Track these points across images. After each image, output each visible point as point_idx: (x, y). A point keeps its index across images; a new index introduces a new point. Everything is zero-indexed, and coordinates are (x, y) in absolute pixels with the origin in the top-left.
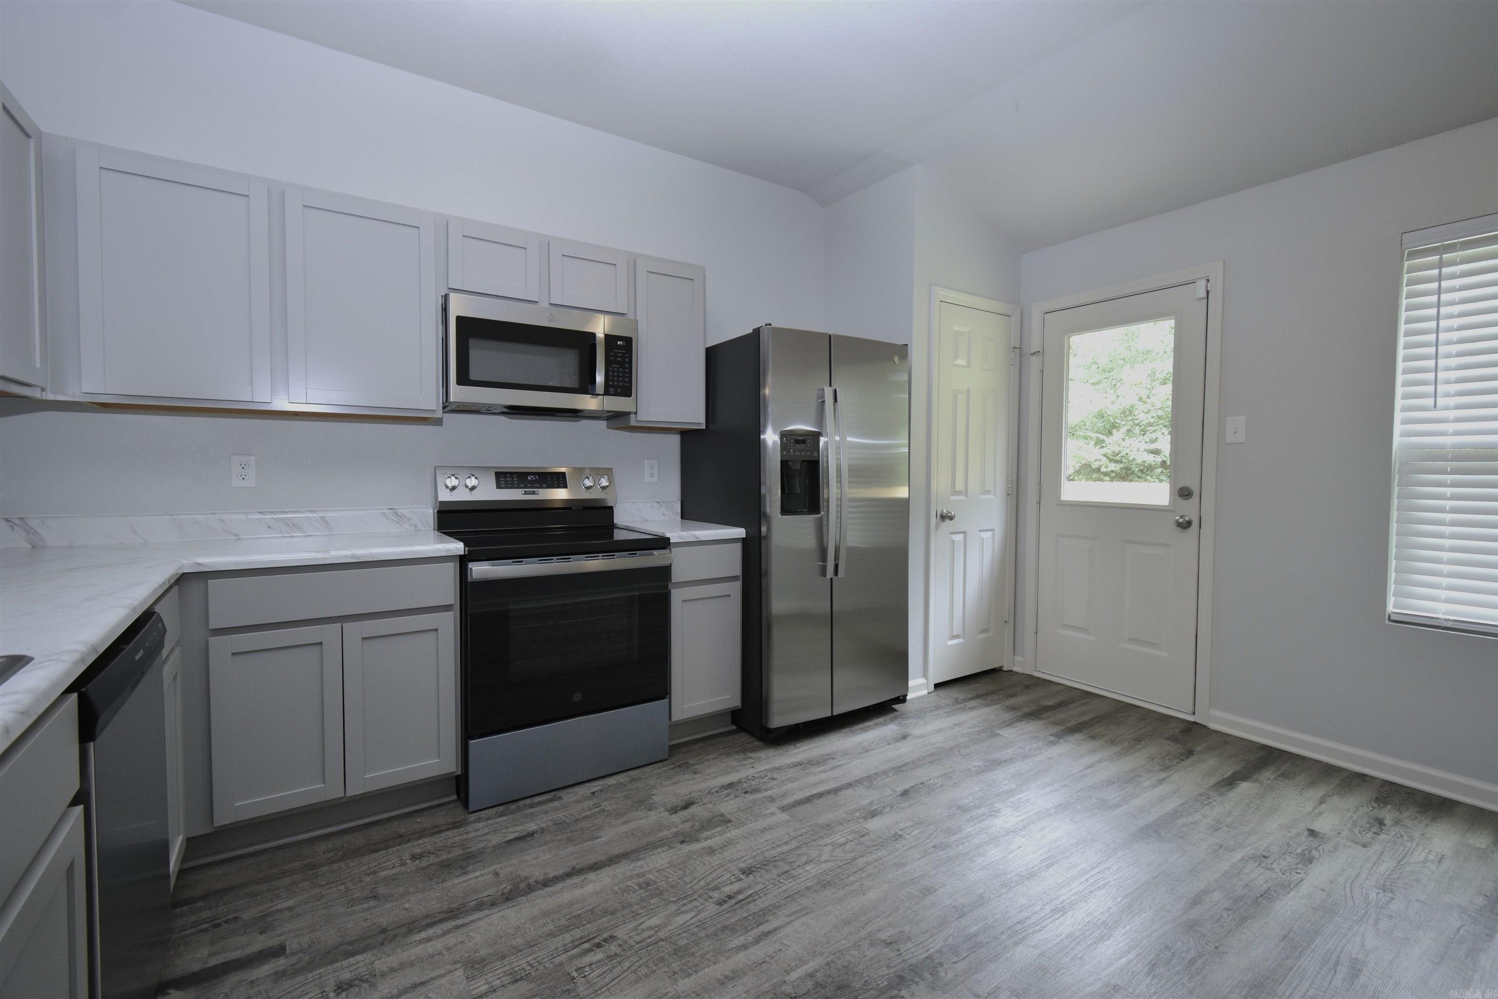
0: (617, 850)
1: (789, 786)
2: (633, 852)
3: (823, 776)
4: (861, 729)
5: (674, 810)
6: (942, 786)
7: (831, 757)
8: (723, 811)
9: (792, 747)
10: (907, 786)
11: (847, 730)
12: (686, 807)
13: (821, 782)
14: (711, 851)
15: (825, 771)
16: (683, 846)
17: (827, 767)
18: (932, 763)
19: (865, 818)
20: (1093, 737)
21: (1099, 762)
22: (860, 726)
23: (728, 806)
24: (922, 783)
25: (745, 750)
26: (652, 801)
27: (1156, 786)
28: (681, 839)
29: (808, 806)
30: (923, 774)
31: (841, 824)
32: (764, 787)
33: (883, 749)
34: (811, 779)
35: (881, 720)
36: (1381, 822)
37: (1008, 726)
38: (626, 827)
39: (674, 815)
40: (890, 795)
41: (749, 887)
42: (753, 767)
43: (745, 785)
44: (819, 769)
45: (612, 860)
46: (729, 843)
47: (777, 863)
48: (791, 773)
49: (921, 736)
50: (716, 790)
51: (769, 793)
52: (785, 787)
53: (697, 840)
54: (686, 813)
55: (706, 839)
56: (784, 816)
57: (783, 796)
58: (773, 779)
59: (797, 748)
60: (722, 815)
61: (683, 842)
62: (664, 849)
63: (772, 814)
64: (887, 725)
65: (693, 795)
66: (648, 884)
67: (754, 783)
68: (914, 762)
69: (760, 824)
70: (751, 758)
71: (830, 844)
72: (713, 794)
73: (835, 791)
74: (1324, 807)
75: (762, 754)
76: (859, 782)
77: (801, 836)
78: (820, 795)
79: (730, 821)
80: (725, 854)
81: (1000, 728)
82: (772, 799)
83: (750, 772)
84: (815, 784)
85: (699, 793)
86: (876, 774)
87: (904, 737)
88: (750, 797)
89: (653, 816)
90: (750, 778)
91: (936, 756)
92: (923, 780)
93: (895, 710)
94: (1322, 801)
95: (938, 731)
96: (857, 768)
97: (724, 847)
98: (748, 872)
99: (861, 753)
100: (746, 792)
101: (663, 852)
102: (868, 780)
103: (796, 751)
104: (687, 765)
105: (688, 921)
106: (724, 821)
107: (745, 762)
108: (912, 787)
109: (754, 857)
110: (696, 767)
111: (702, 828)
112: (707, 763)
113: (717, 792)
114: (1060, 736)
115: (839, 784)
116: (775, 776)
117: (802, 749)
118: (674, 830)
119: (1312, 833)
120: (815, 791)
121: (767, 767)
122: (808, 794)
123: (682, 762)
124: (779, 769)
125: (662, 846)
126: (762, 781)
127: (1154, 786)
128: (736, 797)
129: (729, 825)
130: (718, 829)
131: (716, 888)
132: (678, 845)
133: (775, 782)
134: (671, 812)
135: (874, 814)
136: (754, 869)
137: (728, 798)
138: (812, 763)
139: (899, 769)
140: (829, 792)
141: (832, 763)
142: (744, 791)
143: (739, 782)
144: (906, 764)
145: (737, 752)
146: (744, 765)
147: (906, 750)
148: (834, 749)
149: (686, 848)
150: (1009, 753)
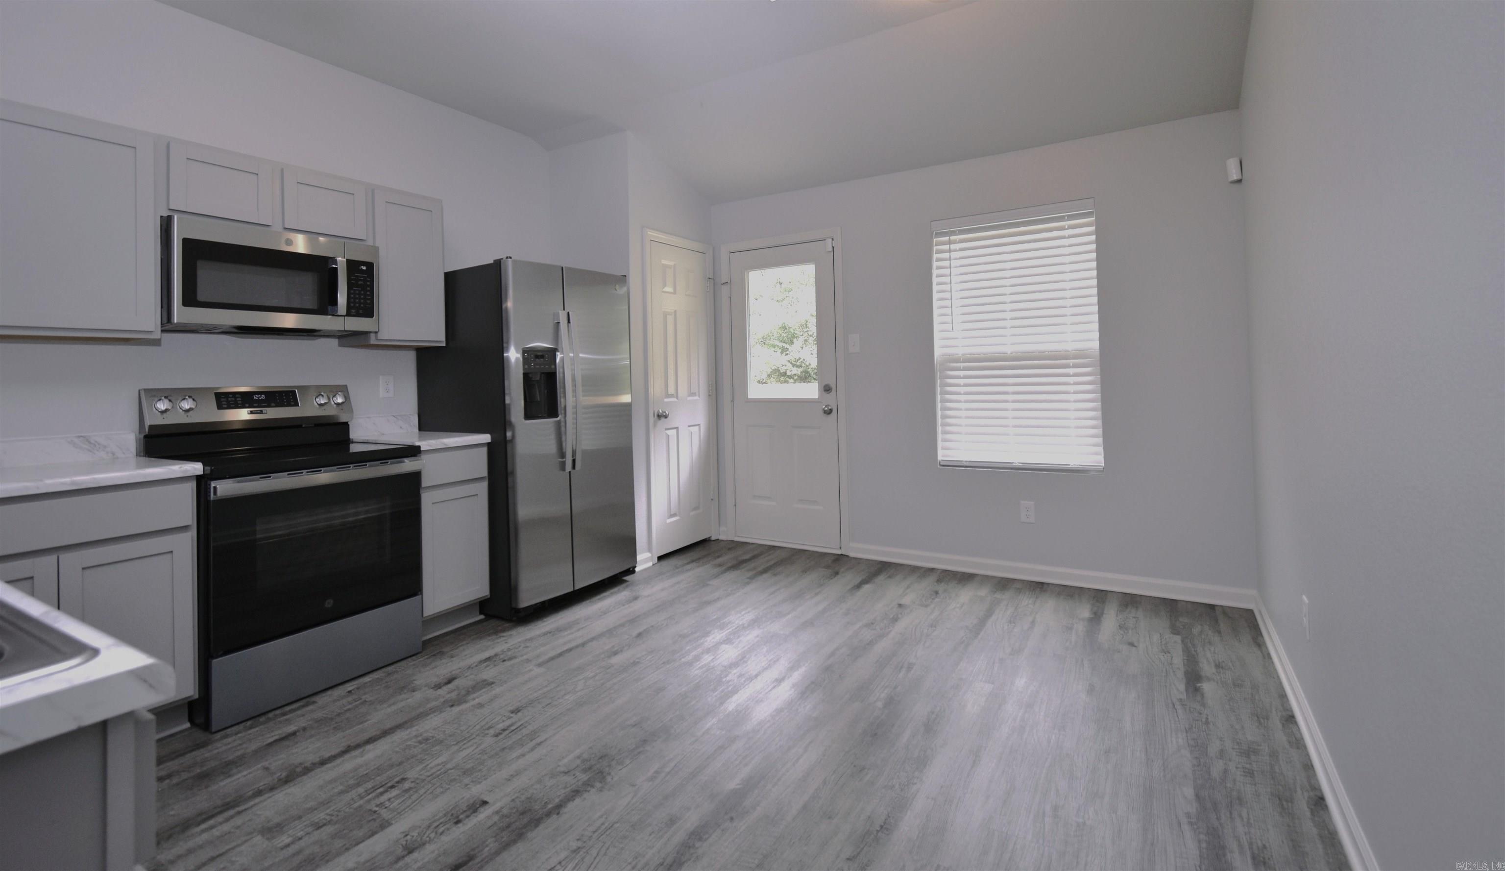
0: (388, 725)
1: (542, 649)
2: (406, 722)
3: (571, 637)
4: (598, 600)
5: (438, 686)
6: (667, 625)
7: (576, 622)
8: (485, 677)
9: (540, 622)
10: (641, 630)
11: (587, 601)
12: (449, 681)
13: (571, 641)
14: (480, 706)
15: (572, 633)
16: (453, 708)
17: (573, 630)
18: (658, 612)
19: (609, 657)
20: (774, 576)
21: (779, 589)
22: (598, 597)
23: (488, 674)
24: (652, 626)
25: (496, 632)
26: (413, 685)
27: (814, 597)
28: (451, 704)
29: (560, 659)
30: (653, 621)
31: (590, 665)
32: (520, 654)
33: (619, 610)
34: (562, 641)
35: (615, 589)
36: (937, 593)
37: (715, 578)
38: (394, 708)
39: (439, 690)
40: (628, 639)
41: (520, 720)
42: (506, 643)
43: (502, 656)
44: (566, 633)
45: (385, 733)
46: (495, 697)
47: (541, 700)
48: (541, 641)
49: (650, 596)
50: (475, 665)
51: (525, 657)
52: (538, 651)
53: (466, 702)
54: (450, 686)
55: (474, 700)
56: (541, 670)
57: (538, 656)
58: (527, 647)
59: (544, 622)
60: (485, 680)
61: (452, 706)
62: (435, 714)
63: (531, 670)
64: (619, 593)
65: (454, 672)
66: (427, 739)
67: (510, 653)
68: (644, 615)
69: (521, 679)
70: (503, 637)
71: (582, 679)
72: (472, 668)
73: (583, 644)
74: (908, 590)
75: (512, 632)
76: (602, 635)
77: (558, 679)
78: (570, 650)
79: (493, 683)
80: (493, 705)
81: (709, 580)
82: (528, 661)
83: (505, 647)
84: (565, 644)
85: (460, 670)
86: (614, 628)
87: (636, 598)
88: (507, 664)
89: (418, 695)
90: (505, 650)
91: (662, 607)
93: (626, 581)
94: (908, 587)
95: (662, 590)
96: (599, 626)
97: (491, 700)
98: (516, 711)
99: (600, 616)
100: (504, 661)
101: (435, 716)
102: (610, 632)
103: (544, 624)
104: (442, 653)
105: (471, 752)
106: (488, 684)
107: (498, 641)
108: (645, 630)
109: (520, 702)
110: (451, 652)
111: (468, 693)
112: (461, 648)
113: (476, 666)
114: (751, 579)
115: (585, 639)
116: (528, 645)
117: (548, 623)
118: (442, 700)
119: (900, 605)
120: (567, 648)
121: (519, 640)
122: (561, 651)
123: (436, 652)
124: (531, 639)
125: (434, 712)
126: (516, 650)
127: (812, 598)
128: (495, 666)
129: (493, 685)
130: (484, 690)
131: (491, 727)
132: (449, 709)
133: (530, 649)
134: (436, 688)
135: (616, 653)
136: (521, 708)
137: (488, 668)
138: (559, 630)
139: (633, 621)
140: (577, 647)
141: (577, 628)
142: (502, 660)
143: (496, 655)
144: (639, 617)
145: (489, 635)
146: (498, 643)
147: (639, 607)
148: (579, 616)
149: (457, 709)
150: (716, 595)
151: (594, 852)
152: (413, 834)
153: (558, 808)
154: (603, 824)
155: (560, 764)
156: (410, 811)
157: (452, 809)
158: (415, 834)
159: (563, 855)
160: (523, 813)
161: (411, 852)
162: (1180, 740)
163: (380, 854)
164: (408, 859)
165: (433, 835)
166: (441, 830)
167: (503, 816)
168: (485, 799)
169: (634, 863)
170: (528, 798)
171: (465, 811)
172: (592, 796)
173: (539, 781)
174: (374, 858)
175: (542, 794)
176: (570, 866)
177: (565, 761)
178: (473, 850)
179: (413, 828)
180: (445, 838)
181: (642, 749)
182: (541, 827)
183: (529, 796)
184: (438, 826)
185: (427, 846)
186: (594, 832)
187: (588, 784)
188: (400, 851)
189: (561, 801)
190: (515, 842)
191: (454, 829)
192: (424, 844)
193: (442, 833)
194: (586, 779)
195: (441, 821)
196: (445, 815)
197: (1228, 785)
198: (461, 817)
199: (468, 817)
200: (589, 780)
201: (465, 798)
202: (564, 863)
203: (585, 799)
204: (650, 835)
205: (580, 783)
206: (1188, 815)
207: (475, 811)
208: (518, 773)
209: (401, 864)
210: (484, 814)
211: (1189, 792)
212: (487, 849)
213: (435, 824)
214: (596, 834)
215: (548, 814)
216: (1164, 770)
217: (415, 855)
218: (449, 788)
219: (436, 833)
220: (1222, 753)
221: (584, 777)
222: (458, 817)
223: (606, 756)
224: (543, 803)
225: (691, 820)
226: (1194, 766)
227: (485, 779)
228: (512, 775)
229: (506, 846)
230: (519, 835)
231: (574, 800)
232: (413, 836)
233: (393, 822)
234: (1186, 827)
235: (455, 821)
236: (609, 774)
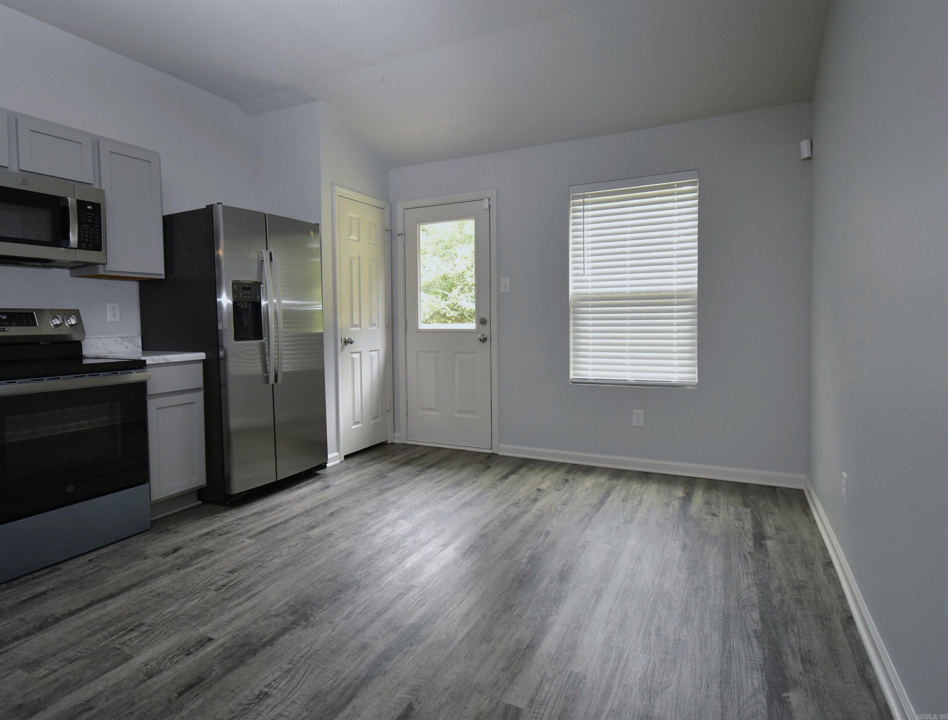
0: (126, 584)
1: (252, 526)
2: (140, 582)
3: (275, 516)
4: (297, 488)
5: (166, 555)
6: (354, 506)
7: (279, 505)
8: (205, 547)
9: (249, 506)
10: (332, 511)
11: (288, 490)
12: (175, 551)
13: (275, 519)
14: (203, 568)
15: (276, 514)
16: (179, 571)
17: (277, 511)
18: (346, 497)
19: (308, 531)
20: (440, 469)
21: (443, 479)
22: (297, 486)
23: (208, 544)
24: (342, 507)
25: (212, 513)
26: (144, 554)
27: (471, 485)
28: (178, 568)
29: (268, 532)
30: (342, 503)
31: (292, 536)
32: (234, 530)
33: (314, 495)
34: (268, 519)
35: (311, 481)
36: (567, 480)
37: (392, 471)
38: (128, 572)
39: (167, 557)
40: (322, 517)
41: (236, 578)
42: (221, 521)
43: (218, 532)
44: (271, 514)
45: (123, 591)
46: (215, 561)
47: (252, 564)
48: (251, 519)
49: (338, 485)
51: (238, 532)
52: (249, 527)
53: (191, 566)
54: (176, 554)
55: (197, 564)
56: (253, 541)
57: (249, 531)
58: (239, 524)
59: (253, 505)
60: (206, 549)
61: (179, 569)
62: (165, 575)
63: (243, 542)
64: (315, 483)
65: (178, 544)
66: (159, 594)
67: (225, 529)
68: (335, 498)
69: (235, 548)
70: (219, 517)
71: (287, 547)
72: (194, 541)
73: (286, 522)
74: (545, 479)
75: (227, 513)
76: (300, 515)
77: (266, 547)
78: (275, 526)
79: (212, 551)
80: (214, 568)
81: (387, 473)
82: (241, 534)
83: (221, 524)
84: (271, 521)
85: (183, 543)
86: (312, 509)
87: (327, 487)
88: (224, 537)
89: (149, 562)
90: (221, 527)
91: (348, 494)
92: (342, 506)
93: (319, 474)
94: (545, 477)
95: (349, 480)
96: (298, 508)
97: (211, 565)
98: (233, 572)
99: (299, 500)
100: (220, 535)
101: (165, 577)
102: (307, 512)
103: (253, 507)
104: (168, 530)
105: (197, 603)
106: (208, 552)
107: (215, 520)
108: (335, 511)
109: (235, 564)
110: (176, 529)
111: (192, 559)
112: (184, 526)
113: (197, 539)
114: (421, 472)
115: (287, 518)
116: (240, 522)
117: (256, 505)
118: (170, 565)
119: (538, 490)
120: (271, 525)
121: (233, 519)
122: (267, 527)
123: (162, 529)
124: (242, 518)
125: (164, 574)
126: (230, 527)
127: (470, 485)
128: (213, 538)
129: (212, 553)
130: (204, 557)
131: (212, 584)
132: (176, 571)
133: (241, 525)
134: (164, 556)
135: (313, 528)
136: (237, 570)
137: (207, 540)
138: (265, 511)
139: (326, 504)
140: (281, 523)
141: (280, 509)
142: (219, 534)
143: (214, 531)
144: (331, 500)
145: (207, 516)
146: (215, 521)
147: (329, 493)
148: (281, 501)
149: (182, 572)
150: (393, 484)
151: (302, 672)
152: (152, 664)
153: (271, 642)
154: (308, 651)
155: (271, 609)
156: (148, 647)
157: (183, 645)
158: (154, 664)
159: (277, 675)
160: (243, 646)
161: (150, 677)
162: (750, 581)
163: (124, 679)
164: (149, 682)
165: (168, 664)
166: (175, 660)
167: (226, 649)
168: (211, 637)
169: (335, 678)
170: (246, 635)
171: (195, 646)
172: (298, 632)
173: (255, 622)
174: (120, 682)
175: (258, 631)
176: (283, 682)
177: (275, 607)
178: (203, 673)
179: (151, 659)
180: (179, 666)
181: (337, 597)
182: (258, 655)
183: (247, 633)
184: (172, 657)
185: (164, 672)
186: (302, 657)
187: (295, 624)
188: (141, 677)
189: (273, 636)
190: (237, 666)
191: (186, 659)
192: (161, 671)
193: (175, 663)
194: (293, 619)
195: (175, 654)
196: (178, 649)
197: (784, 610)
198: (192, 650)
199: (197, 650)
200: (295, 620)
201: (194, 636)
202: (278, 680)
203: (293, 634)
204: (347, 658)
205: (289, 623)
206: (755, 631)
207: (203, 645)
208: (237, 617)
209: (142, 686)
210: (209, 648)
211: (756, 615)
212: (215, 672)
213: (171, 656)
214: (303, 659)
215: (264, 646)
216: (738, 601)
217: (155, 679)
218: (180, 630)
219: (171, 662)
220: (780, 589)
221: (291, 618)
222: (189, 650)
223: (308, 602)
224: (259, 638)
225: (380, 646)
226: (760, 598)
227: (210, 622)
228: (232, 619)
229: (230, 670)
230: (241, 662)
231: (284, 635)
232: (152, 666)
233: (135, 656)
234: (754, 640)
235: (187, 653)
236: (312, 615)
